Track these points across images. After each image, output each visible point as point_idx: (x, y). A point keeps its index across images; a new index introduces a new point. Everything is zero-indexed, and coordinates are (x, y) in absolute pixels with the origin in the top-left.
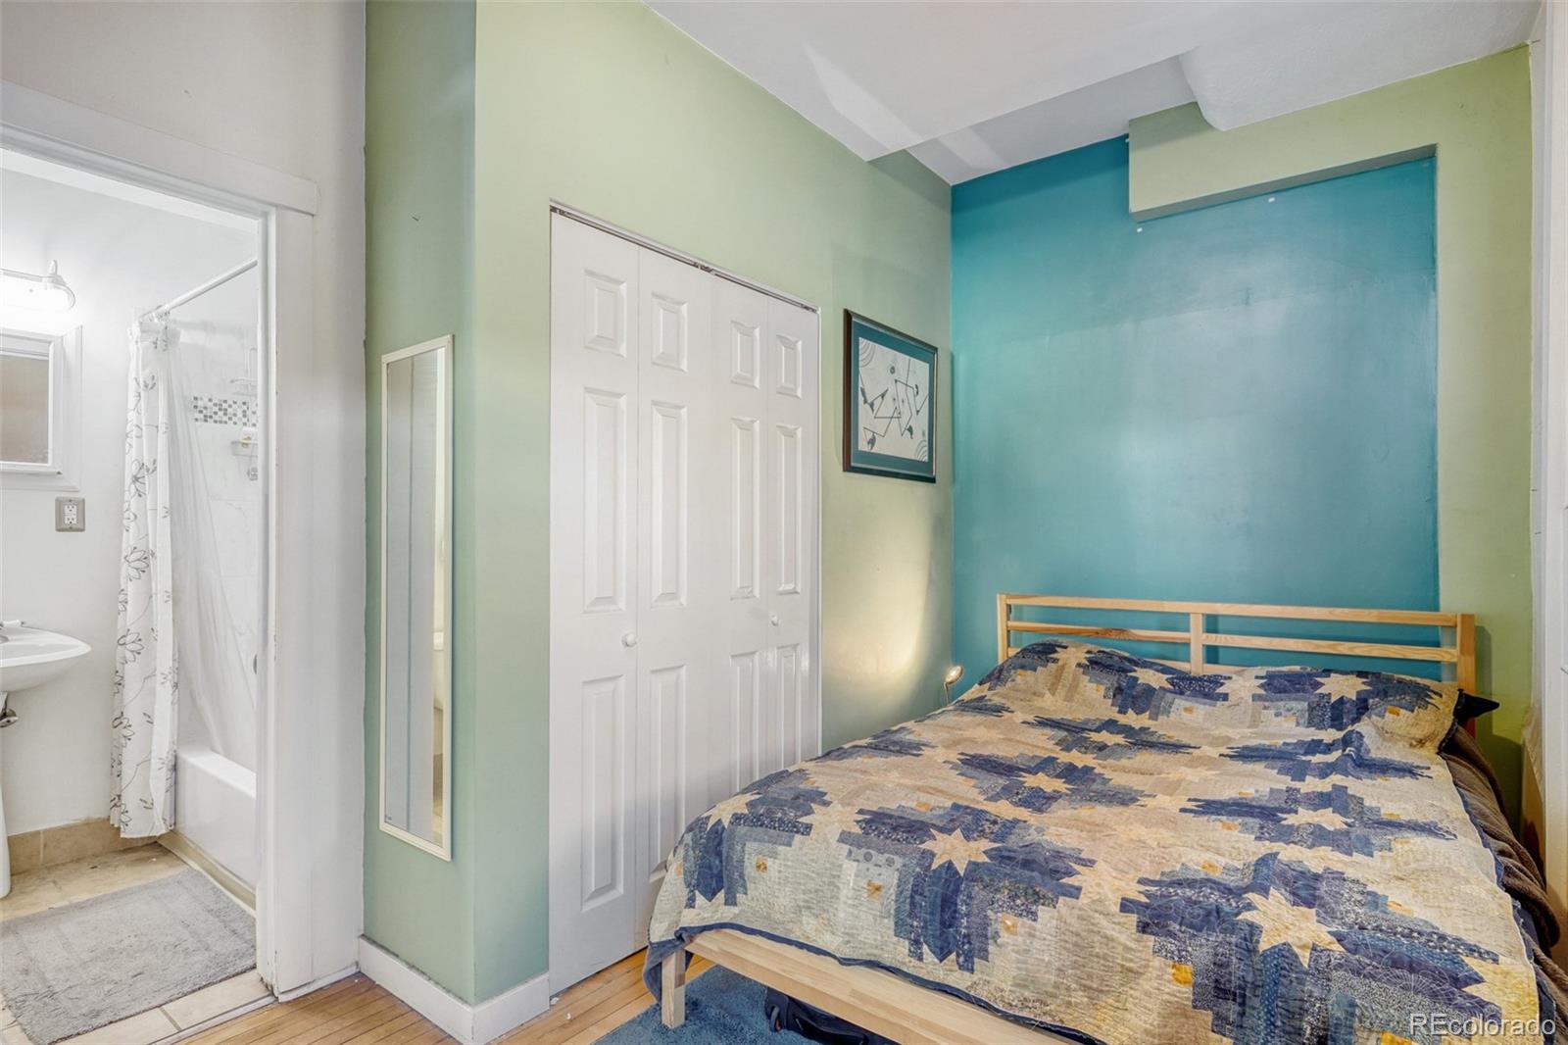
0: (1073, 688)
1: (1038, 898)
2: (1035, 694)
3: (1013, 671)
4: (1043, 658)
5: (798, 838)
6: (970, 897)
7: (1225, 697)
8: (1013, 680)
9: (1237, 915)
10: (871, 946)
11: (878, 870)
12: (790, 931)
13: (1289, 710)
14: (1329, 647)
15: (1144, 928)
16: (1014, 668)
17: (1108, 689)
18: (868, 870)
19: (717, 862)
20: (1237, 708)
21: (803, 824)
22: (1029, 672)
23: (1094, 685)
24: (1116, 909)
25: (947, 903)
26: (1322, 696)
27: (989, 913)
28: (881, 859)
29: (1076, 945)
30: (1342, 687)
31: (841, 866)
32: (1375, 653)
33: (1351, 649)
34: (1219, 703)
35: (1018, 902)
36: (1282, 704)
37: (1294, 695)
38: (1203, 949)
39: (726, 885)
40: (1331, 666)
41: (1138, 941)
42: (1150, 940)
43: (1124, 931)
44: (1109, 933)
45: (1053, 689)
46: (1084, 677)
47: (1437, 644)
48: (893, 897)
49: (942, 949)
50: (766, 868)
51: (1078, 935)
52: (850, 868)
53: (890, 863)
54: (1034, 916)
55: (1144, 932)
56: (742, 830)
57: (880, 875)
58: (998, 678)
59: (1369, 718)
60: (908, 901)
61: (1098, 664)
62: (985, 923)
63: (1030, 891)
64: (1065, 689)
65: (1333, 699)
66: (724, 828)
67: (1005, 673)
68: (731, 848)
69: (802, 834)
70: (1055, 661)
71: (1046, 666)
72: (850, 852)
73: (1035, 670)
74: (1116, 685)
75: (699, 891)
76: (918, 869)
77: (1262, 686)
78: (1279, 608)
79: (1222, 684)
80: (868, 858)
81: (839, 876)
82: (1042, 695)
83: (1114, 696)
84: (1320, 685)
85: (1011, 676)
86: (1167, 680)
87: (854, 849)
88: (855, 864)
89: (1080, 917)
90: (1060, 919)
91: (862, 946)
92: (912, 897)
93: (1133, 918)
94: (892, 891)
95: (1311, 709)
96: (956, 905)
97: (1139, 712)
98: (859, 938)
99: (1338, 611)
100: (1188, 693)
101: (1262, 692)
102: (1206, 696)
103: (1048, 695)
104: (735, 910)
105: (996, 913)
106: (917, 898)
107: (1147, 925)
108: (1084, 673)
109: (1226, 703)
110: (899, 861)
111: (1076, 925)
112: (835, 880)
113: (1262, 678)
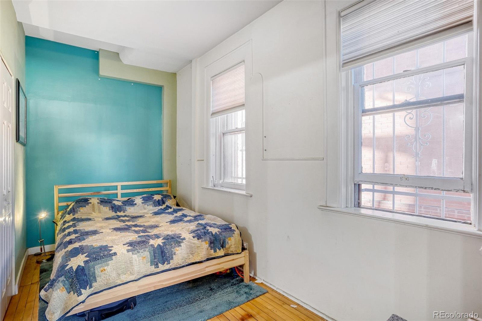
0: (99, 209)
1: (180, 242)
2: (89, 213)
3: (78, 208)
4: (86, 203)
5: (113, 257)
6: (167, 249)
7: (136, 204)
8: (80, 211)
9: (208, 231)
10: (144, 272)
11: (143, 254)
12: (117, 283)
13: (149, 204)
14: (148, 190)
15: (198, 239)
16: (78, 207)
17: (109, 208)
18: (140, 254)
19: (85, 277)
20: (139, 206)
21: (112, 253)
22: (84, 208)
23: (105, 208)
24: (192, 238)
25: (162, 252)
26: (155, 200)
27: (172, 250)
28: (142, 251)
29: (190, 247)
30: (157, 197)
31: (132, 257)
32: (156, 190)
33: (152, 190)
34: (135, 206)
35: (177, 245)
36: (148, 203)
37: (149, 201)
38: (208, 237)
39: (89, 283)
40: (153, 193)
41: (198, 242)
42: (200, 240)
43: (195, 241)
44: (194, 242)
45: (94, 211)
46: (101, 206)
47: (162, 187)
48: (149, 257)
49: (163, 262)
50: (105, 270)
51: (189, 245)
52: (135, 256)
53: (145, 251)
54: (181, 246)
55: (199, 239)
56: (91, 264)
57: (144, 254)
58: (74, 211)
59: (167, 202)
60: (153, 256)
61: (103, 202)
62: (172, 251)
63: (178, 242)
64: (97, 210)
65: (157, 200)
66: (83, 267)
67: (75, 209)
68: (89, 270)
69: (114, 255)
70: (90, 203)
71: (88, 205)
72: (133, 253)
73: (85, 207)
74: (111, 206)
75: (82, 289)
76: (152, 249)
77: (142, 200)
78: (145, 182)
79: (134, 201)
80: (138, 252)
81: (132, 260)
82: (92, 213)
83: (112, 209)
84: (153, 198)
85: (78, 210)
86: (121, 203)
87: (133, 252)
88: (136, 255)
89: (188, 242)
90: (186, 244)
91: (142, 273)
92: (154, 255)
93: (196, 238)
94: (149, 256)
95: (154, 203)
96: (164, 251)
97: (120, 212)
98: (141, 272)
99: (149, 181)
100: (127, 205)
101: (143, 201)
102: (131, 205)
103: (93, 213)
104: (92, 289)
105: (174, 249)
106: (155, 254)
107: (198, 238)
108: (101, 205)
109: (136, 206)
110: (147, 249)
111: (189, 244)
112: (132, 261)
113: (141, 198)
